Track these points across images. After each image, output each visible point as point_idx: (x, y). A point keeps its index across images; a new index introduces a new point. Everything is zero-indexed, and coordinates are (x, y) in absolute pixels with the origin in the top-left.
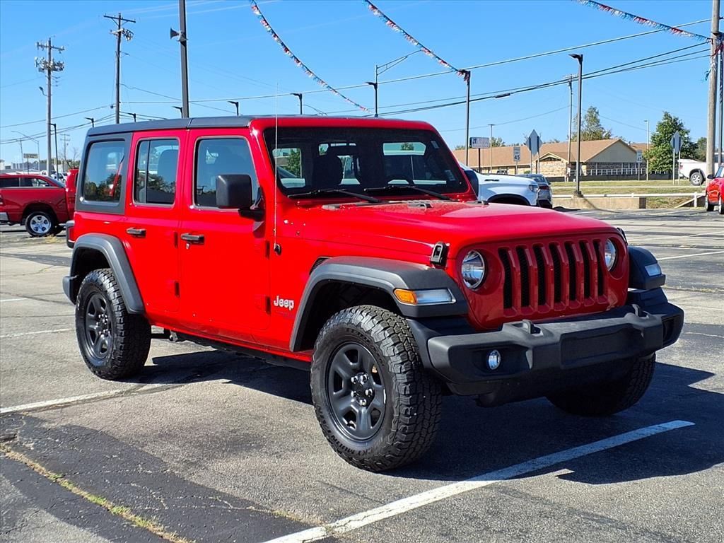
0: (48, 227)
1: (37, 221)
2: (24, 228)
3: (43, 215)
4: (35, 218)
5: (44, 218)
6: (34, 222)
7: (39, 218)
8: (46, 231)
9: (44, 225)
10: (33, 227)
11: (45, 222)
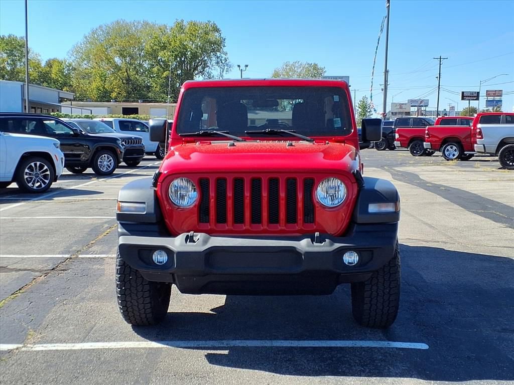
0: (457, 154)
1: (450, 149)
2: (441, 154)
3: (454, 145)
4: (449, 147)
5: (455, 148)
6: (448, 150)
7: (451, 148)
8: (455, 157)
9: (455, 153)
10: (447, 153)
11: (455, 150)
